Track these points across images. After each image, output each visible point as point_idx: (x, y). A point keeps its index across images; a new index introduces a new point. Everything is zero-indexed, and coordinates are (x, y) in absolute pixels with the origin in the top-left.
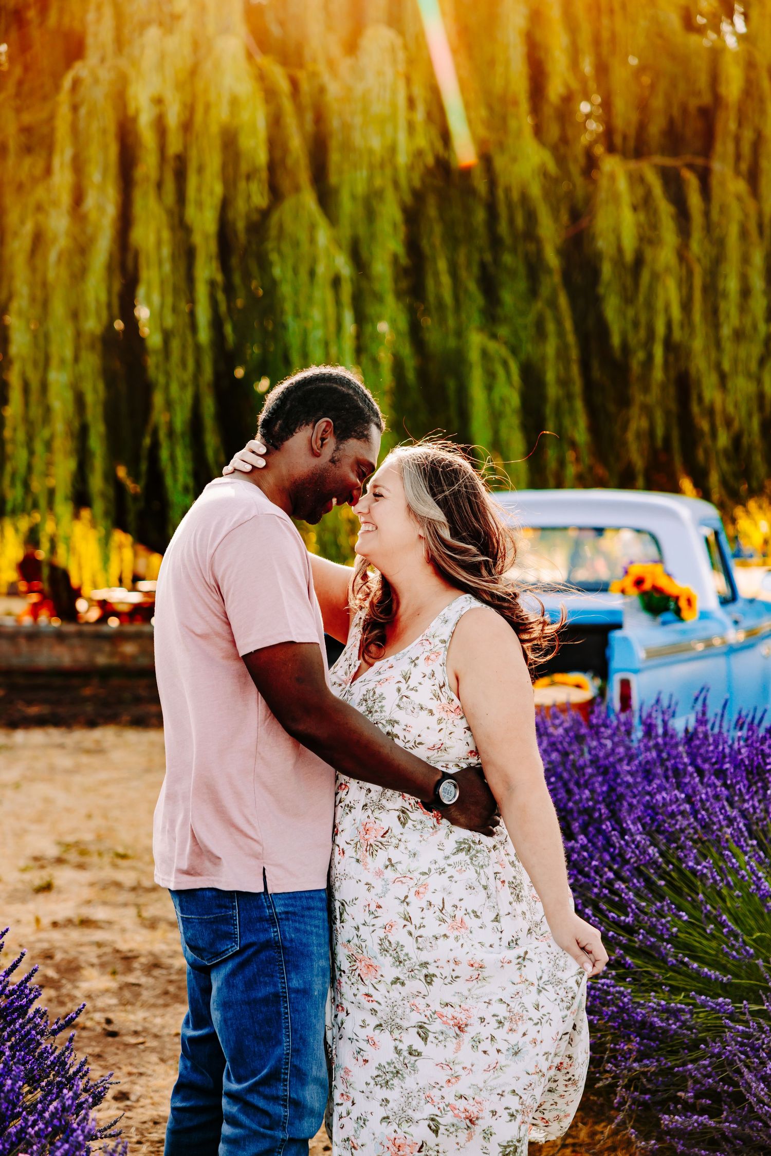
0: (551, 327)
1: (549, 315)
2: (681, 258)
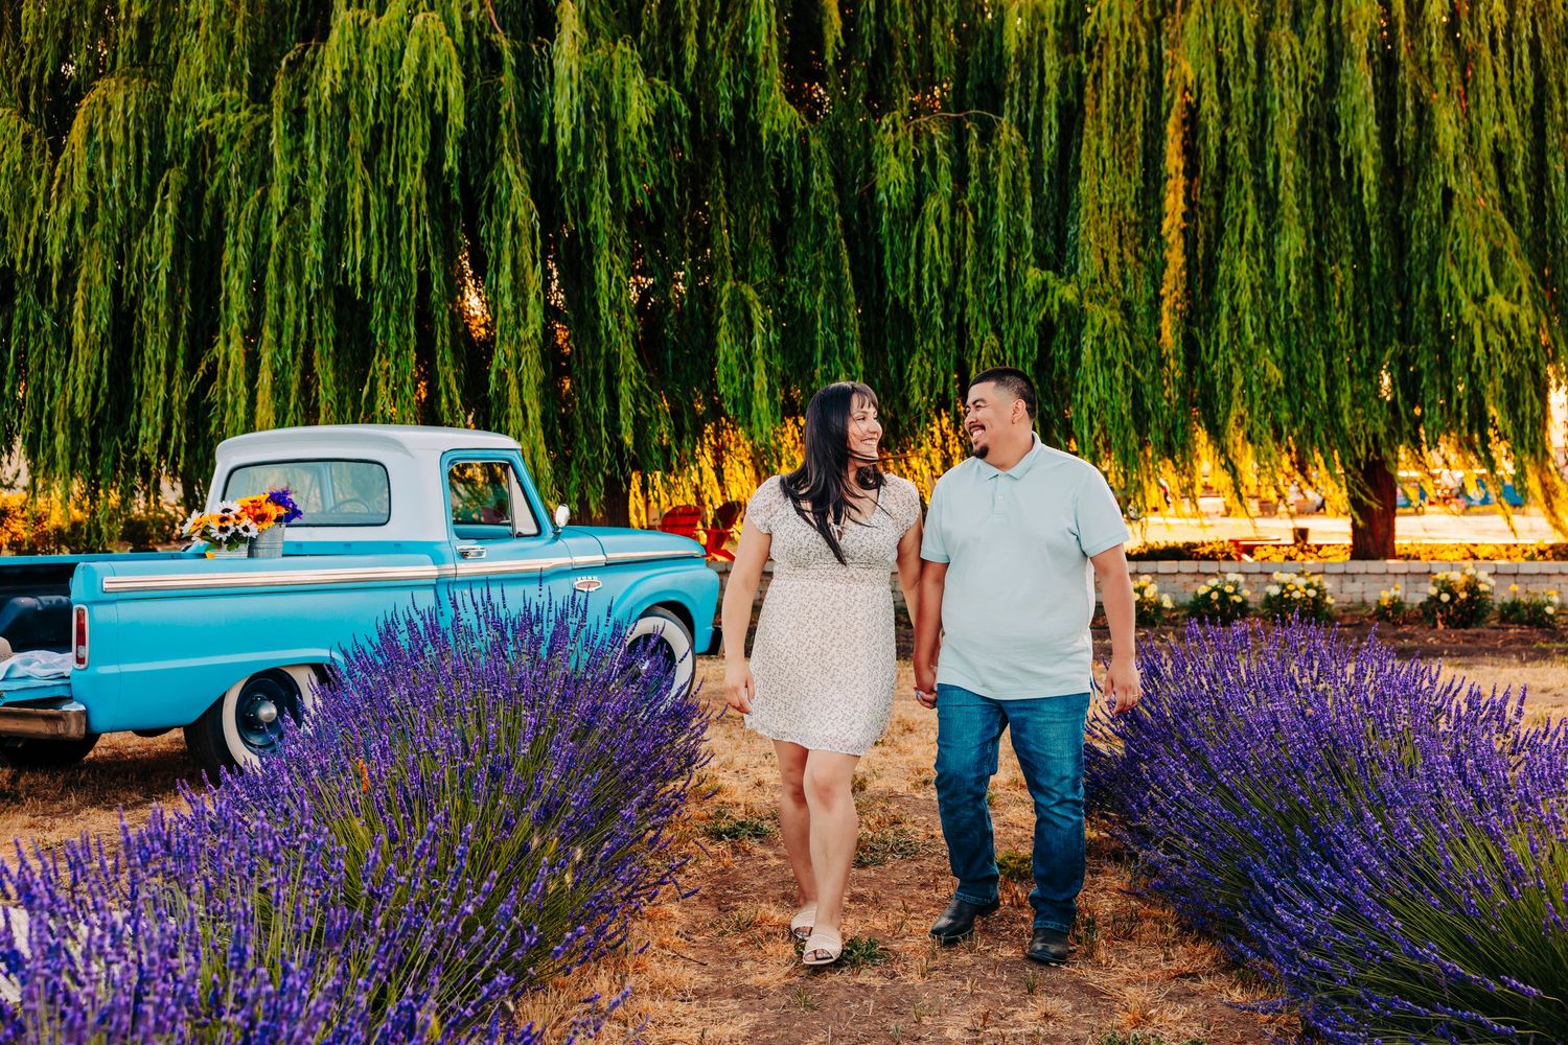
2: (955, 208)
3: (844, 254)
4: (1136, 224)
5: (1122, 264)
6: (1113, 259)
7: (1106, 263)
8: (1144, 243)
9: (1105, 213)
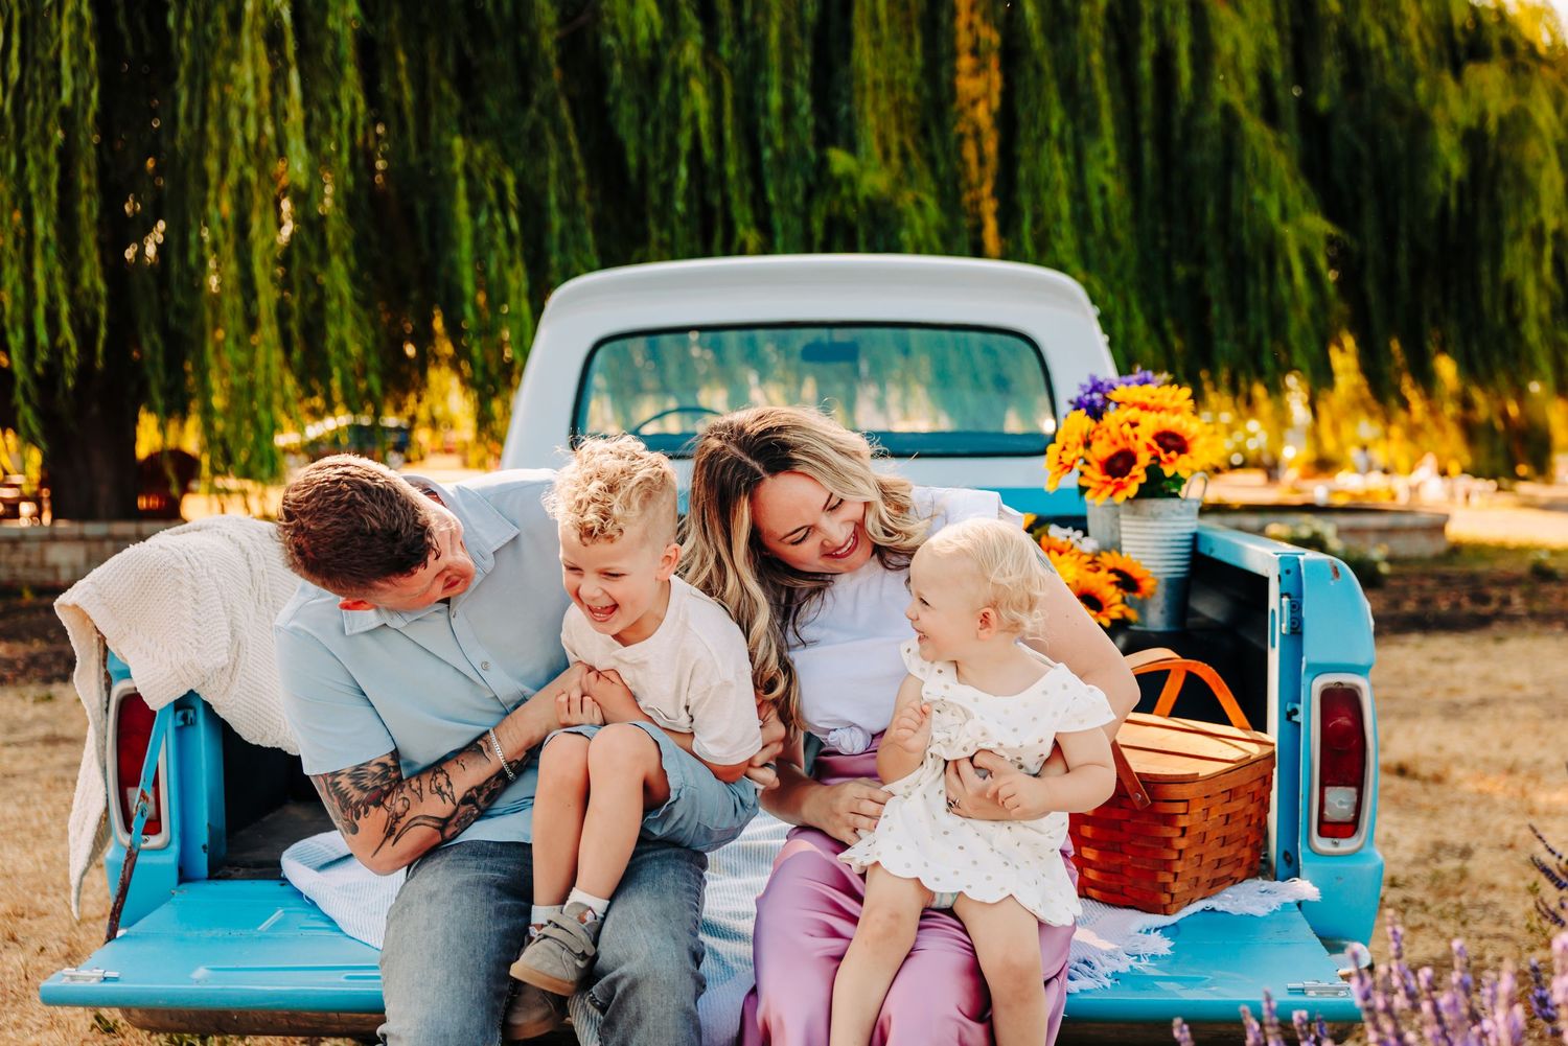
0: (550, 138)
1: (546, 123)
2: (707, 64)
3: (564, 111)
4: (913, 108)
5: (904, 155)
6: (895, 149)
7: (886, 154)
8: (925, 132)
9: (883, 92)
